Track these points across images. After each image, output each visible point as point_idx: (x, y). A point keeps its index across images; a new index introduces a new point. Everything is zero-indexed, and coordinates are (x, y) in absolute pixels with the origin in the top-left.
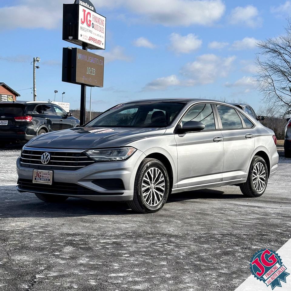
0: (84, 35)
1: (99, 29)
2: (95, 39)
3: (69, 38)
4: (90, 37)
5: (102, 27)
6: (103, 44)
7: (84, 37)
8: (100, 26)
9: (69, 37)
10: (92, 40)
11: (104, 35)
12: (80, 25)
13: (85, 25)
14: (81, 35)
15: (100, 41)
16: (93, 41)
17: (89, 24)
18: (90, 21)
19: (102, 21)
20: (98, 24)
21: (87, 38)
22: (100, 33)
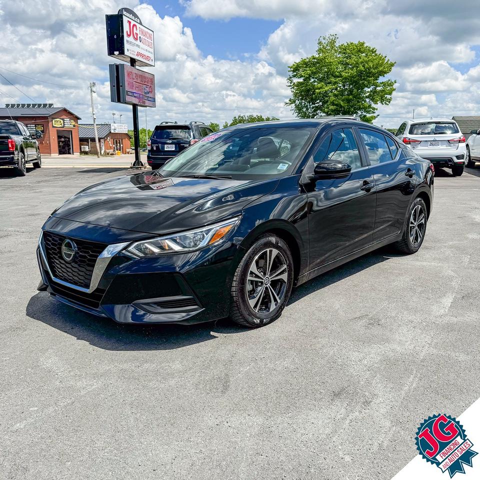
0: (131, 49)
1: (147, 43)
2: (143, 54)
4: (138, 52)
5: (150, 41)
6: (152, 60)
7: (131, 52)
9: (115, 52)
10: (141, 56)
11: (152, 50)
12: (126, 38)
13: (131, 39)
14: (128, 50)
15: (149, 57)
17: (136, 38)
18: (137, 34)
19: (150, 35)
21: (134, 54)
22: (149, 49)
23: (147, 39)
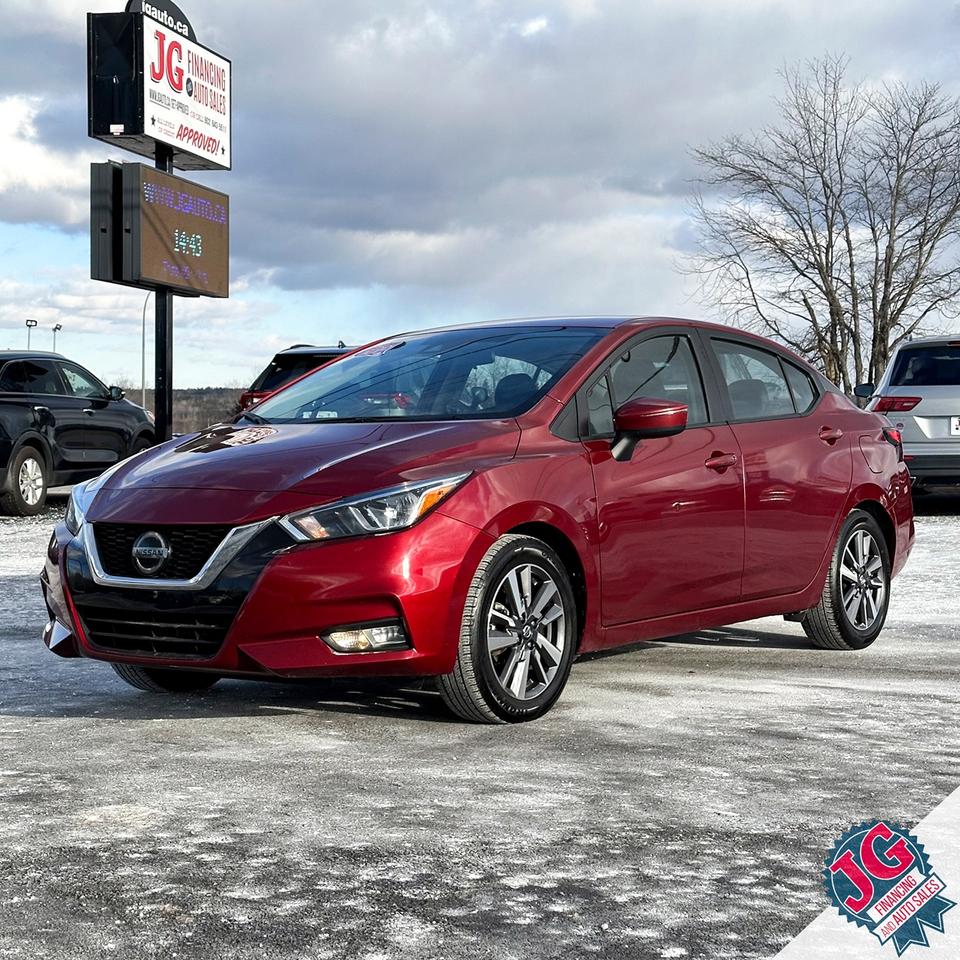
0: (162, 118)
1: (209, 100)
2: (197, 133)
3: (112, 131)
4: (182, 126)
5: (220, 92)
6: (223, 150)
7: (164, 127)
8: (214, 89)
9: (112, 126)
10: (190, 138)
11: (225, 120)
12: (149, 84)
13: (163, 86)
14: (153, 120)
15: (214, 140)
16: (191, 141)
17: (177, 83)
18: (180, 72)
19: (220, 73)
20: (206, 84)
21: (172, 130)
22: (213, 115)
23: (209, 86)
